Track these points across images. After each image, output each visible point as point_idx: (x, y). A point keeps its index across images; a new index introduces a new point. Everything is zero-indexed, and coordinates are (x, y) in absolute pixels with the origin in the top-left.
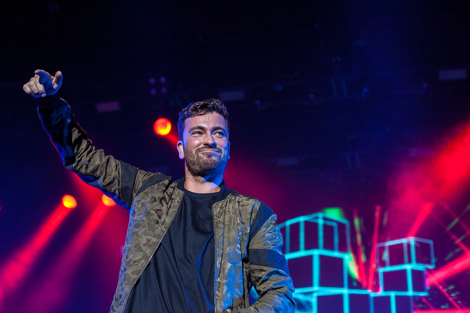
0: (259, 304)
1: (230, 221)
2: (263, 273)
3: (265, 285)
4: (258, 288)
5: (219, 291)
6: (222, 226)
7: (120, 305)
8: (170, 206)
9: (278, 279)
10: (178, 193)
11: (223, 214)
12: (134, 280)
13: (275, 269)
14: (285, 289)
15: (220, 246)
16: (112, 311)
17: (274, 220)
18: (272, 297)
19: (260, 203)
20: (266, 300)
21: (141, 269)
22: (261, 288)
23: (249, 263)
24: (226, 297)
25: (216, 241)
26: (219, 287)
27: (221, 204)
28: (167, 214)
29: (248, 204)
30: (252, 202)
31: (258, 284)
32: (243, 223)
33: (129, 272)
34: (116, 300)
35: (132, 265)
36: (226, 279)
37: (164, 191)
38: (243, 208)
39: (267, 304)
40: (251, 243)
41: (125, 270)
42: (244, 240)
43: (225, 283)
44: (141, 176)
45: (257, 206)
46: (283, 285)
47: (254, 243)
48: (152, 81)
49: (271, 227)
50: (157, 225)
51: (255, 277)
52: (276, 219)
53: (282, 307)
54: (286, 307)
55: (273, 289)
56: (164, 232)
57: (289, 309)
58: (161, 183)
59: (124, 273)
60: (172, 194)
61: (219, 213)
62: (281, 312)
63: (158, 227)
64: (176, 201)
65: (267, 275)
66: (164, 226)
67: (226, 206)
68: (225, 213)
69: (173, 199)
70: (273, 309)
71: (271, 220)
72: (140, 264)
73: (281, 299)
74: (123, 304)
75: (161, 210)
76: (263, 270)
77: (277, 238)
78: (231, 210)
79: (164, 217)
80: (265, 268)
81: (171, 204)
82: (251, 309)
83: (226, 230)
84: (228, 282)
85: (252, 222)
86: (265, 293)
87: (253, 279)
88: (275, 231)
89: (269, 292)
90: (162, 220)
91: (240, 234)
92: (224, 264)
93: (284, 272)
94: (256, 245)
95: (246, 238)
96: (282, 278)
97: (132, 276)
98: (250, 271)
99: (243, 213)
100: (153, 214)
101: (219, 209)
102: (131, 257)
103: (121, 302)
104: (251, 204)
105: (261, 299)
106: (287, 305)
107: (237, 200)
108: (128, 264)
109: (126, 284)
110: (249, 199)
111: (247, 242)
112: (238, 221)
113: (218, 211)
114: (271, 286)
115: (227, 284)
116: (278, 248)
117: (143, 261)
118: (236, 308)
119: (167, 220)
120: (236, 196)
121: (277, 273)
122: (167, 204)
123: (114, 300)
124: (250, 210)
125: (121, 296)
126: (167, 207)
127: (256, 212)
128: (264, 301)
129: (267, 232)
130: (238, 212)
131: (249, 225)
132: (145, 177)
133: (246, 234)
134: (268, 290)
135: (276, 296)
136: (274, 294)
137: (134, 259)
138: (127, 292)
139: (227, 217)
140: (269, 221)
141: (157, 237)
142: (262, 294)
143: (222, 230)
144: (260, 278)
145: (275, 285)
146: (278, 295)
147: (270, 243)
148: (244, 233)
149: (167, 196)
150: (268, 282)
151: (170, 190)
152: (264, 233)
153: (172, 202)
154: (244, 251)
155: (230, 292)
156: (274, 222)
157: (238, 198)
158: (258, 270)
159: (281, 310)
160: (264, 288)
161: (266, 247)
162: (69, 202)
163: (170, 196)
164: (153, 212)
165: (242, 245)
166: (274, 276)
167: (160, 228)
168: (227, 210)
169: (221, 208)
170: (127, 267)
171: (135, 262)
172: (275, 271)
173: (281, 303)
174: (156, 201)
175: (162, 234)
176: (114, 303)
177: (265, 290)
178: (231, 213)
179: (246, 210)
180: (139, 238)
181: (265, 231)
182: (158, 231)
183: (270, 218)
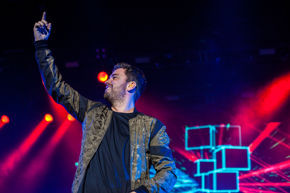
0: (156, 177)
1: (139, 130)
2: (158, 159)
3: (160, 166)
4: (155, 168)
5: (133, 170)
6: (134, 132)
7: (80, 174)
8: (106, 119)
9: (167, 163)
10: (109, 112)
11: (135, 126)
12: (88, 160)
13: (165, 157)
14: (171, 168)
15: (133, 144)
16: (75, 178)
17: (164, 129)
18: (164, 173)
19: (156, 120)
20: (161, 175)
21: (92, 154)
22: (158, 168)
23: (150, 154)
24: (137, 173)
25: (131, 141)
26: (133, 168)
27: (134, 120)
28: (105, 124)
29: (150, 120)
30: (151, 119)
31: (156, 165)
32: (146, 131)
33: (85, 155)
34: (78, 172)
35: (87, 151)
36: (137, 163)
37: (103, 111)
38: (146, 122)
39: (161, 177)
40: (151, 142)
41: (82, 155)
42: (147, 141)
43: (137, 165)
44: (90, 103)
45: (155, 122)
46: (170, 166)
47: (152, 143)
48: (97, 51)
49: (162, 133)
50: (100, 130)
51: (154, 162)
52: (165, 129)
53: (169, 178)
54: (172, 178)
55: (164, 168)
56: (104, 133)
57: (173, 179)
58: (101, 107)
59: (82, 156)
60: (106, 113)
61: (133, 125)
62: (169, 181)
63: (101, 130)
64: (109, 116)
65: (161, 160)
66: (104, 130)
67: (136, 121)
68: (136, 125)
69: (107, 116)
70: (164, 179)
71: (162, 129)
72: (91, 151)
73: (169, 174)
74: (82, 173)
75: (101, 122)
76: (158, 158)
77: (166, 139)
78: (139, 123)
79: (103, 125)
80: (159, 157)
81: (106, 118)
82: (151, 180)
83: (137, 135)
84: (138, 165)
85: (151, 131)
86: (160, 170)
87: (153, 163)
88: (165, 136)
89: (162, 170)
90: (102, 127)
91: (145, 137)
92: (135, 155)
93: (170, 159)
94: (154, 143)
95: (148, 140)
96: (169, 162)
97: (87, 158)
98: (151, 158)
99: (146, 125)
100: (97, 123)
101: (133, 122)
102: (86, 147)
103: (81, 173)
104: (151, 121)
105: (157, 174)
106: (172, 177)
107: (143, 118)
108: (84, 151)
109: (83, 162)
110: (150, 117)
111: (149, 142)
112: (144, 130)
113: (132, 124)
114: (163, 167)
115: (137, 166)
116: (166, 145)
117: (93, 149)
118: (143, 179)
119: (105, 127)
120: (143, 116)
121: (166, 159)
122: (105, 118)
123: (77, 172)
124: (150, 124)
125: (80, 169)
126: (105, 120)
127: (154, 125)
128: (159, 175)
129: (160, 136)
130: (143, 125)
131: (150, 132)
132: (92, 103)
133: (148, 137)
134: (162, 169)
135: (166, 173)
136: (164, 171)
137: (88, 148)
138: (84, 167)
139: (137, 127)
140: (161, 130)
141: (100, 136)
142: (158, 171)
143: (134, 135)
144: (157, 162)
145: (165, 166)
146: (167, 172)
147: (162, 142)
148: (147, 137)
149: (104, 114)
150: (161, 164)
151: (106, 111)
152: (158, 137)
153: (107, 117)
154: (147, 147)
155: (139, 170)
156: (164, 130)
157: (143, 117)
158: (156, 158)
159: (169, 180)
160: (159, 168)
161: (160, 145)
162: (48, 118)
163: (106, 114)
164: (97, 122)
165: (146, 144)
166: (165, 161)
167: (102, 131)
168: (137, 123)
169: (134, 122)
170: (84, 153)
171: (88, 149)
172: (165, 158)
173: (169, 176)
174: (98, 116)
175: (103, 134)
176: (76, 173)
177: (160, 169)
178: (139, 125)
179: (148, 124)
180: (90, 136)
181: (159, 136)
182: (100, 133)
183: (162, 128)
